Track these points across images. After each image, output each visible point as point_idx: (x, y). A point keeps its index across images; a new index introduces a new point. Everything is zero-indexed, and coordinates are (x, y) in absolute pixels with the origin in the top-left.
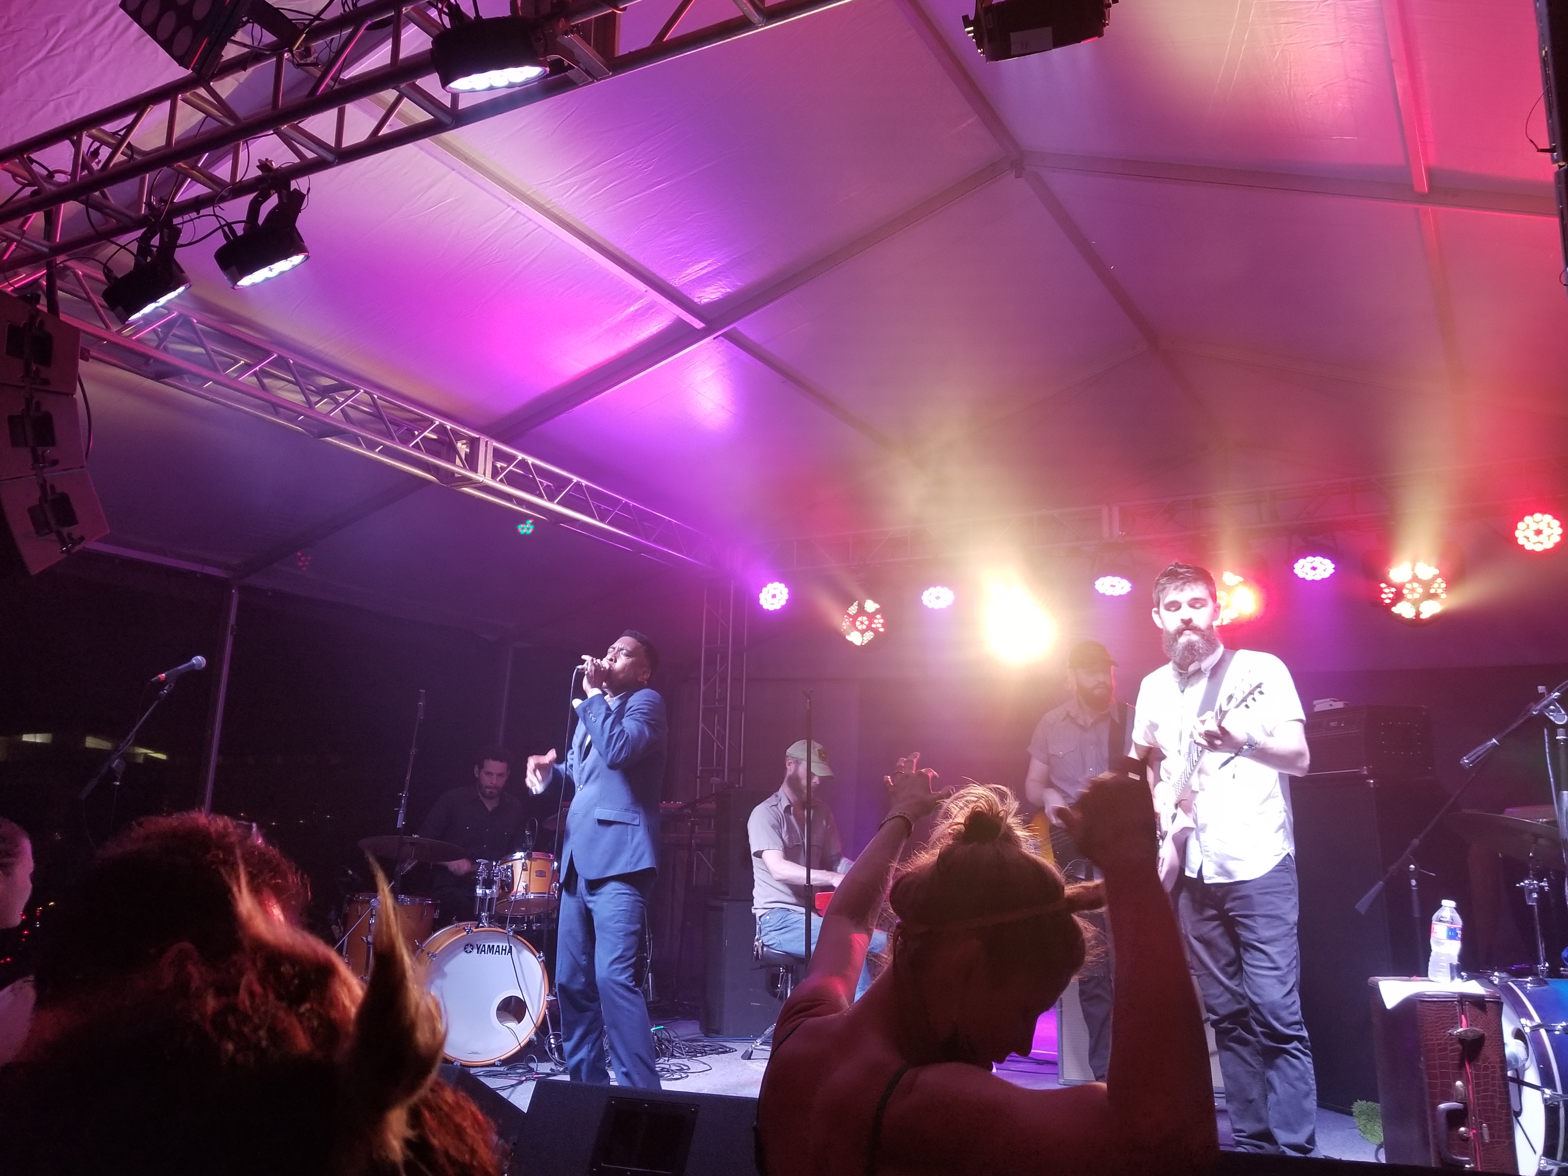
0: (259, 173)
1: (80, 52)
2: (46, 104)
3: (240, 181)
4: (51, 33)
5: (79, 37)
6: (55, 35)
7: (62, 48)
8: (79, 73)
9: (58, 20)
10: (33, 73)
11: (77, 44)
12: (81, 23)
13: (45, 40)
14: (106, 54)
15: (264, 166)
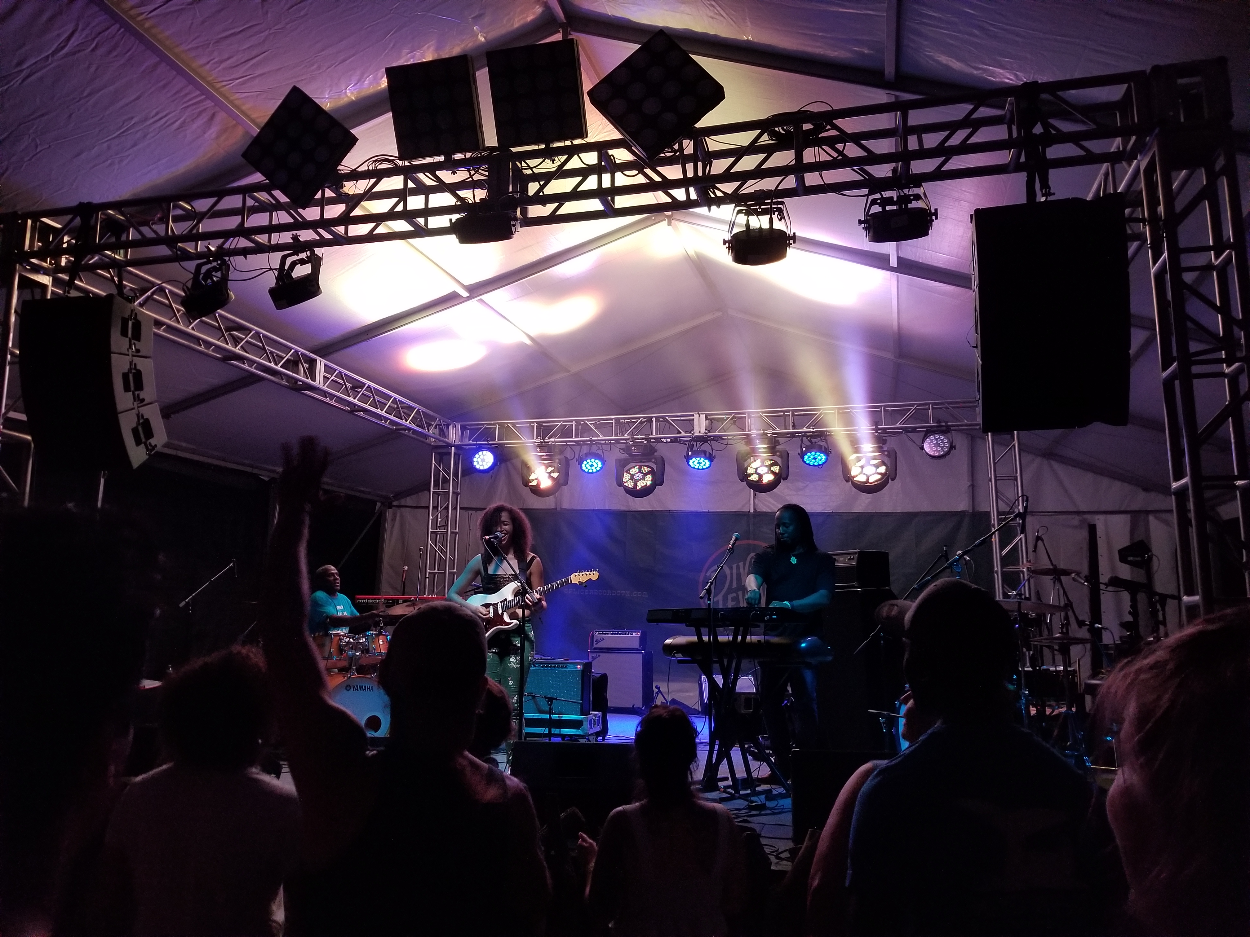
1: (139, 134)
2: (107, 160)
3: (276, 245)
4: (125, 124)
5: (142, 127)
6: (127, 125)
7: (129, 132)
8: (135, 145)
9: (132, 118)
10: (105, 145)
11: (139, 130)
12: (146, 119)
13: (120, 128)
14: (153, 137)
15: (296, 240)
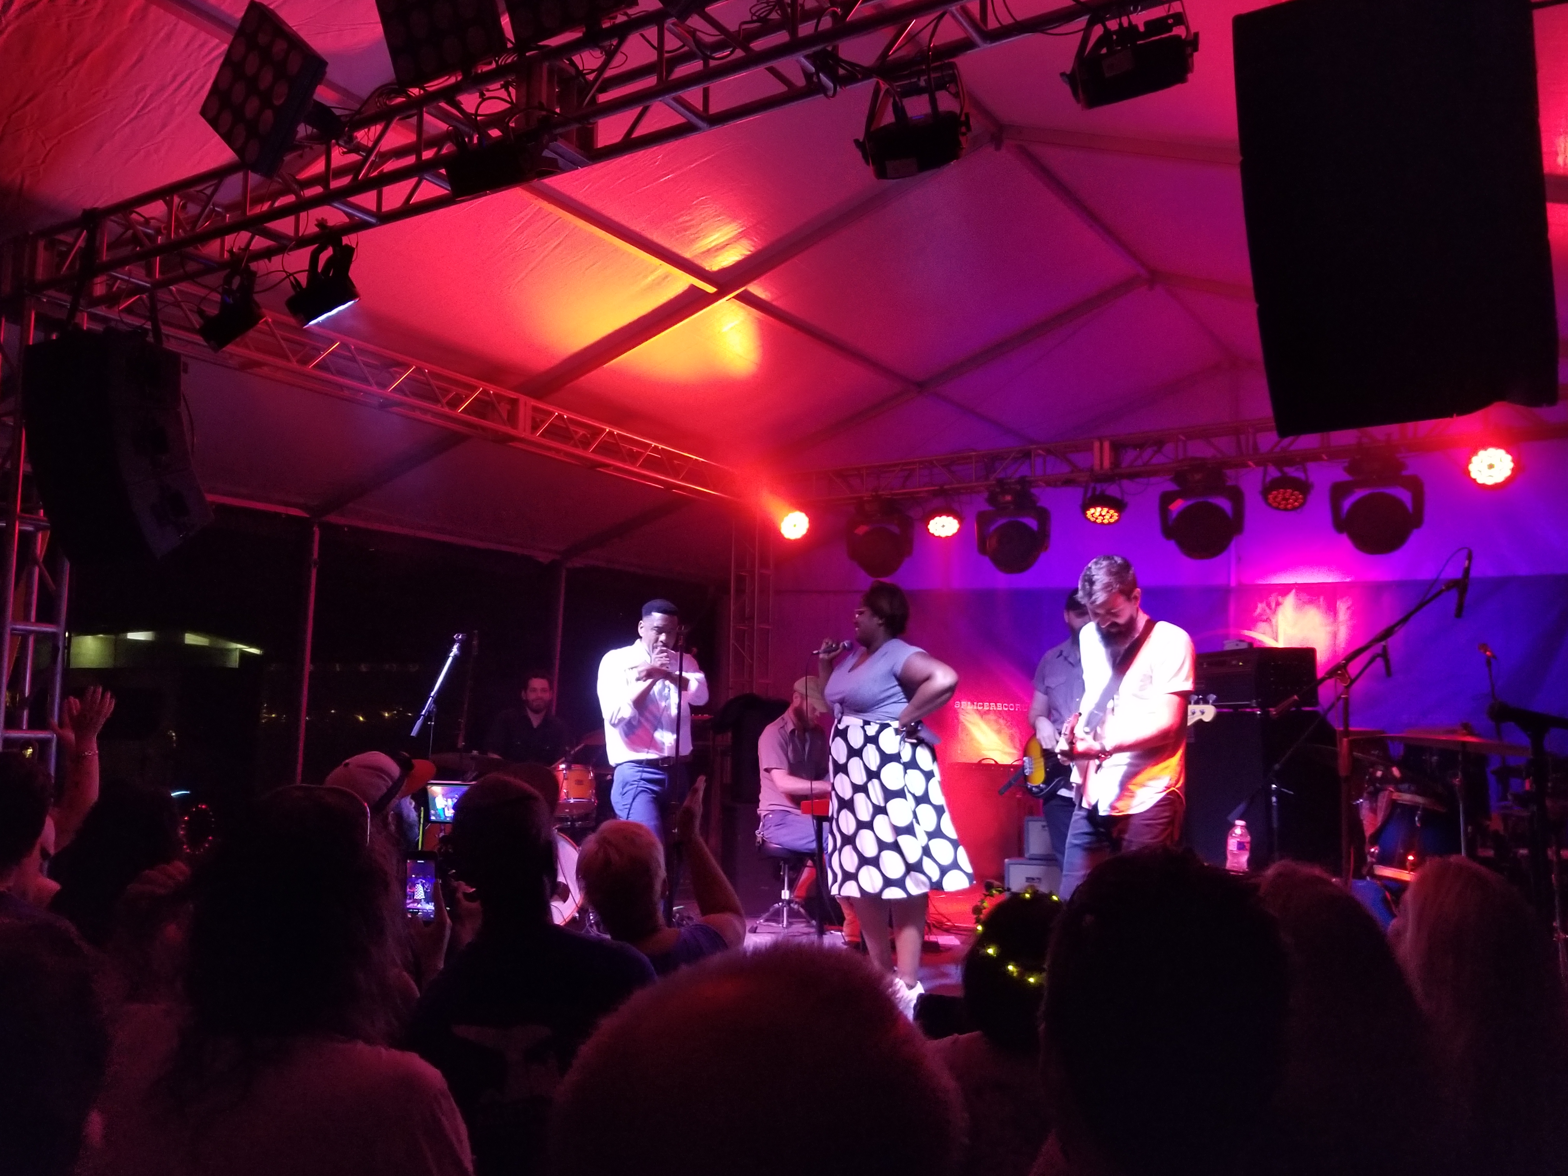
0: (317, 229)
1: (164, 110)
2: (139, 150)
3: (303, 235)
5: (164, 98)
6: (143, 99)
7: (150, 108)
11: (161, 104)
13: (136, 104)
14: (184, 111)
15: (321, 224)
